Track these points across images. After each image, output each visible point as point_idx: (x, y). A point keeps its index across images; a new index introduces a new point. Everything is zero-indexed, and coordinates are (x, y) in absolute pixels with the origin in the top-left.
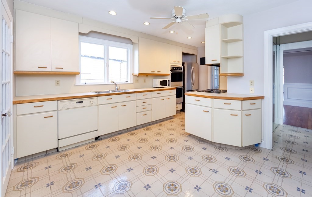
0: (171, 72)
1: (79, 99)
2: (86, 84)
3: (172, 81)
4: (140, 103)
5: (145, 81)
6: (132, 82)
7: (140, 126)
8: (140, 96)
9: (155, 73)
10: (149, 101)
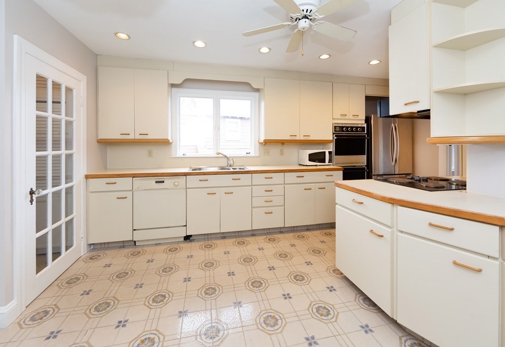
0: (336, 136)
1: (160, 178)
2: (184, 156)
3: (336, 154)
4: (259, 191)
5: (282, 154)
6: (257, 155)
7: (263, 232)
8: (259, 179)
9: (297, 138)
10: (278, 190)
